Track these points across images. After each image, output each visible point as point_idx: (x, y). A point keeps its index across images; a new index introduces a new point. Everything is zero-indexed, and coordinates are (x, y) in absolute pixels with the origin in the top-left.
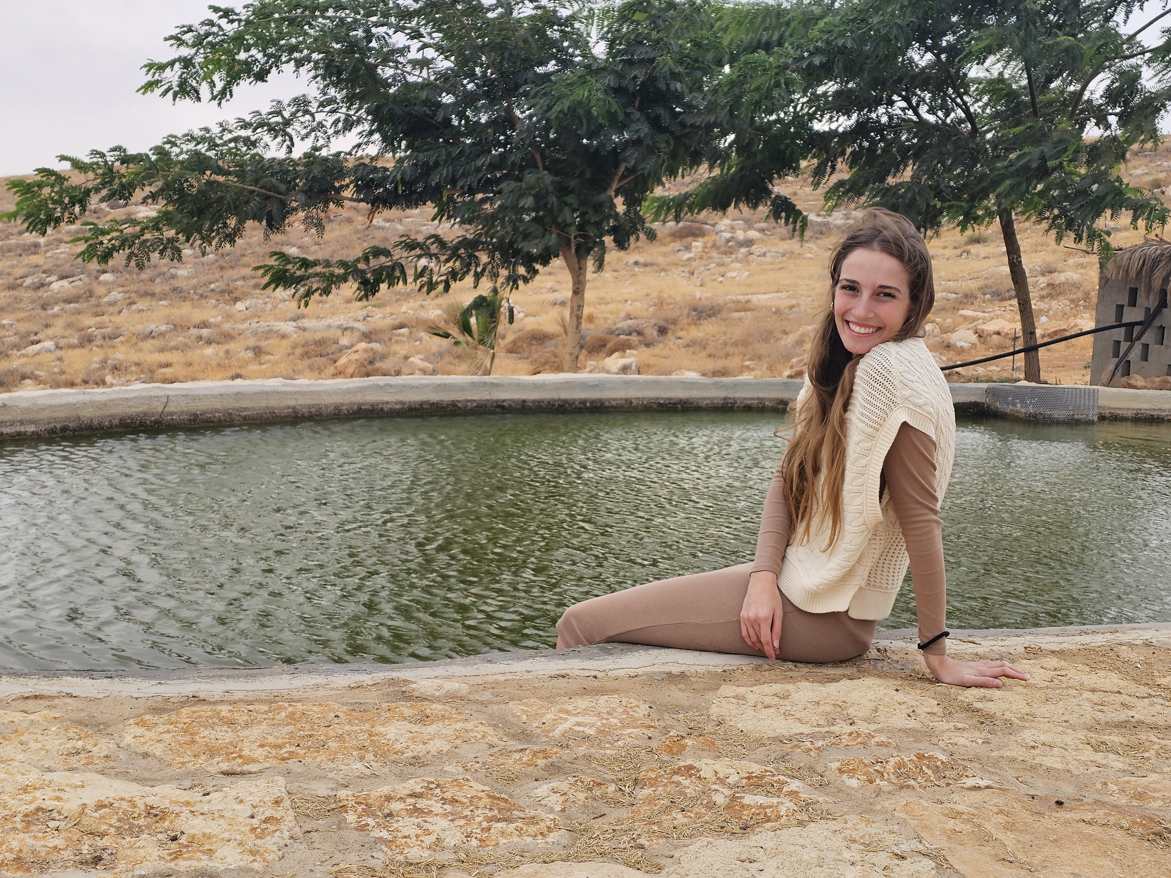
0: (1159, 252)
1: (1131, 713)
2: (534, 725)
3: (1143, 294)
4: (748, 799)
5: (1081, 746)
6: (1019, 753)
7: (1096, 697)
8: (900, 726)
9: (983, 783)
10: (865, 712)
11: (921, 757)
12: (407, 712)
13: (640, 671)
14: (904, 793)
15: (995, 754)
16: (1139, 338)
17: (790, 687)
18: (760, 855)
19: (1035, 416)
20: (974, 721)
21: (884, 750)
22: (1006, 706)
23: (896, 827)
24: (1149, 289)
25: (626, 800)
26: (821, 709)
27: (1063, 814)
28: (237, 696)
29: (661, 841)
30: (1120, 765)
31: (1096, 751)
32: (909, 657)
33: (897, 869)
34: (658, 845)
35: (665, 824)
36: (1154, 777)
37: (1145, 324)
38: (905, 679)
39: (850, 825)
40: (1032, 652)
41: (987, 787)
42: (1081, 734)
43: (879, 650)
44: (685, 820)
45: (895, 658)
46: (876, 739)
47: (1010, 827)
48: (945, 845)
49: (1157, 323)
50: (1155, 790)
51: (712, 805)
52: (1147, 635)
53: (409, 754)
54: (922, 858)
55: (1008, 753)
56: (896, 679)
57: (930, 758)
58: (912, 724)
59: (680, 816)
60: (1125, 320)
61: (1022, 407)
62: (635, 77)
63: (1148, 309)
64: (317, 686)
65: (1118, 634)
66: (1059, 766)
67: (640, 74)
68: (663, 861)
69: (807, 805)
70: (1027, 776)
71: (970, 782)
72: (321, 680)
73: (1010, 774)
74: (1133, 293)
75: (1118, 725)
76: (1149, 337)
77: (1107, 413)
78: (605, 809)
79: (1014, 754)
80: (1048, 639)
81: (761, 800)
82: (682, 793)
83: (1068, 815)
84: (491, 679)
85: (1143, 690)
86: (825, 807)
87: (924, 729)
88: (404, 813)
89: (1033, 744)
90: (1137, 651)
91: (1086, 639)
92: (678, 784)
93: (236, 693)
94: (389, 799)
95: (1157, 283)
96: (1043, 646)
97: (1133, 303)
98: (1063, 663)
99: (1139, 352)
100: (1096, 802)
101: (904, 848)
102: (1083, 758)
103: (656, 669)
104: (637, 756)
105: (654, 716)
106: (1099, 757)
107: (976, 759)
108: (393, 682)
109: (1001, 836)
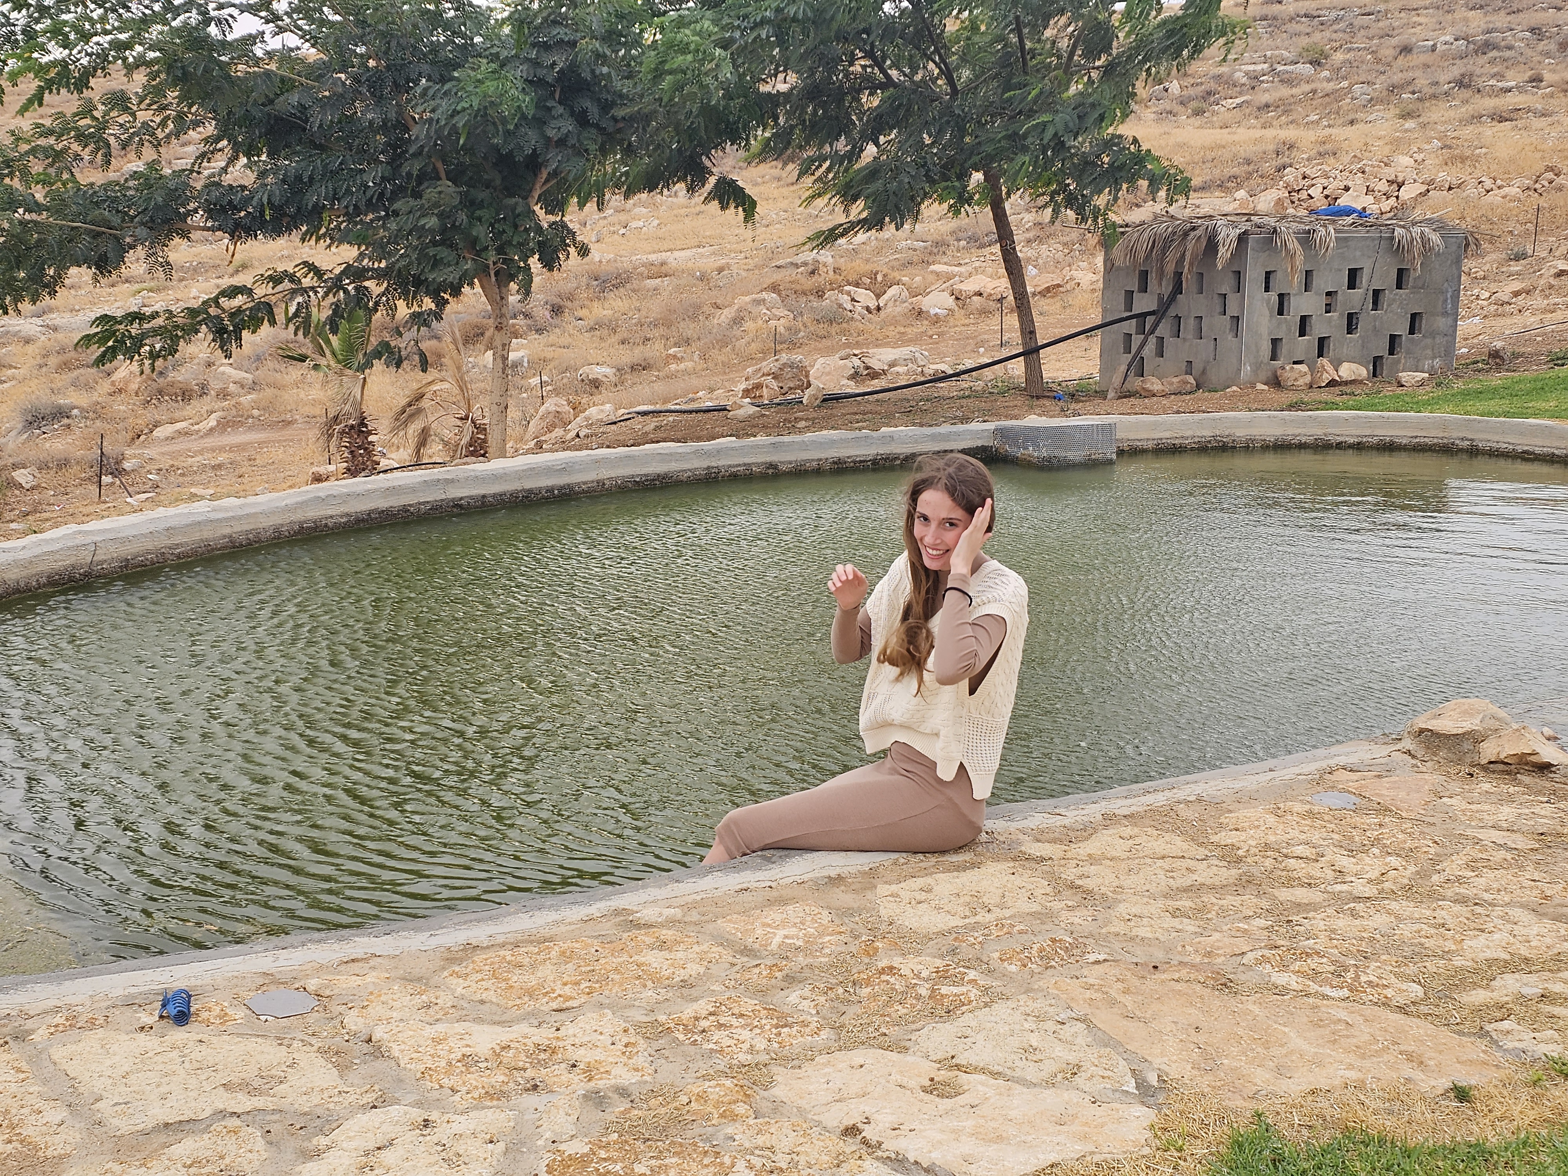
0: (1170, 229)
1: (1195, 877)
2: (751, 940)
3: (1155, 282)
4: (944, 990)
5: (1162, 914)
6: (1118, 927)
7: (1166, 864)
8: (1027, 911)
9: (1101, 957)
10: (996, 900)
11: (1053, 940)
12: (649, 940)
13: (806, 877)
14: (1050, 972)
15: (1104, 931)
16: (1152, 332)
17: (929, 880)
18: (969, 1032)
19: (1049, 460)
20: (1078, 898)
21: (1025, 937)
22: (1100, 880)
23: (1053, 1001)
24: (1161, 273)
25: (854, 998)
26: (962, 900)
27: (1159, 976)
28: (501, 939)
29: (896, 1028)
30: (1192, 929)
31: (1173, 917)
32: (1012, 836)
33: (1062, 1032)
34: (894, 1032)
35: (894, 1015)
36: (1217, 936)
37: (1159, 314)
38: (1014, 859)
39: (1022, 1003)
40: (1109, 819)
41: (1105, 960)
42: (1160, 903)
43: (987, 833)
44: (905, 1011)
45: (1002, 839)
46: (1017, 928)
47: (1126, 991)
48: (1089, 1011)
49: (1172, 312)
50: (1218, 948)
51: (919, 997)
52: (1198, 789)
53: (678, 979)
54: (1075, 1022)
55: (1112, 930)
56: (1006, 860)
57: (1061, 940)
58: (1035, 907)
59: (900, 1007)
60: (1136, 310)
61: (1034, 450)
62: (554, 63)
63: (1160, 297)
64: (556, 923)
65: (1175, 791)
66: (1150, 935)
67: (560, 60)
68: (908, 1044)
69: (986, 990)
70: (1129, 946)
71: (1092, 958)
72: (552, 916)
73: (1117, 946)
74: (1144, 276)
75: (1186, 890)
76: (1164, 329)
77: (1125, 446)
78: (844, 1009)
79: (1117, 929)
80: (1120, 802)
81: (955, 990)
82: (892, 989)
83: (1164, 976)
84: (690, 899)
85: (1202, 852)
86: (999, 990)
87: (1044, 911)
88: (713, 1028)
89: (1128, 917)
90: (1192, 808)
91: (1149, 799)
92: (888, 982)
93: (498, 936)
94: (697, 1019)
95: (1170, 268)
96: (1117, 812)
97: (1144, 289)
98: (1136, 830)
99: (1154, 347)
100: (1181, 963)
101: (1063, 1016)
102: (1166, 926)
103: (816, 874)
104: (845, 961)
105: (837, 921)
106: (1176, 923)
107: (1091, 935)
108: (617, 912)
109: (1123, 1000)
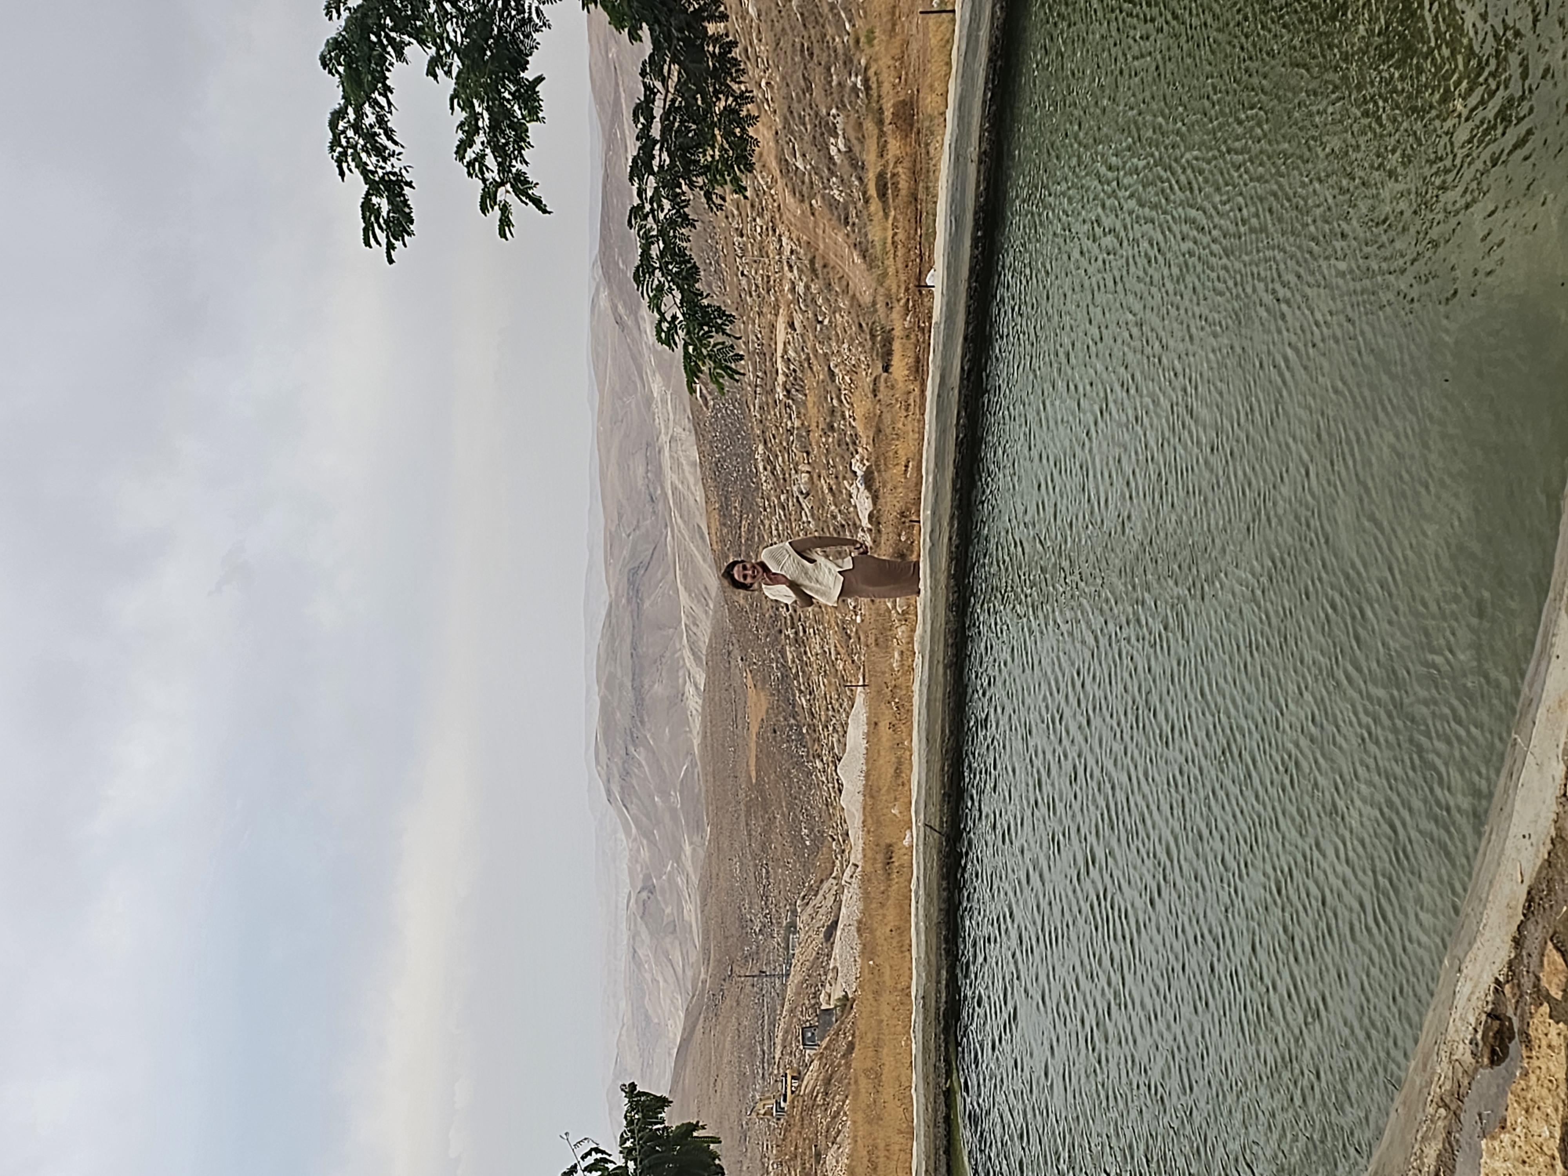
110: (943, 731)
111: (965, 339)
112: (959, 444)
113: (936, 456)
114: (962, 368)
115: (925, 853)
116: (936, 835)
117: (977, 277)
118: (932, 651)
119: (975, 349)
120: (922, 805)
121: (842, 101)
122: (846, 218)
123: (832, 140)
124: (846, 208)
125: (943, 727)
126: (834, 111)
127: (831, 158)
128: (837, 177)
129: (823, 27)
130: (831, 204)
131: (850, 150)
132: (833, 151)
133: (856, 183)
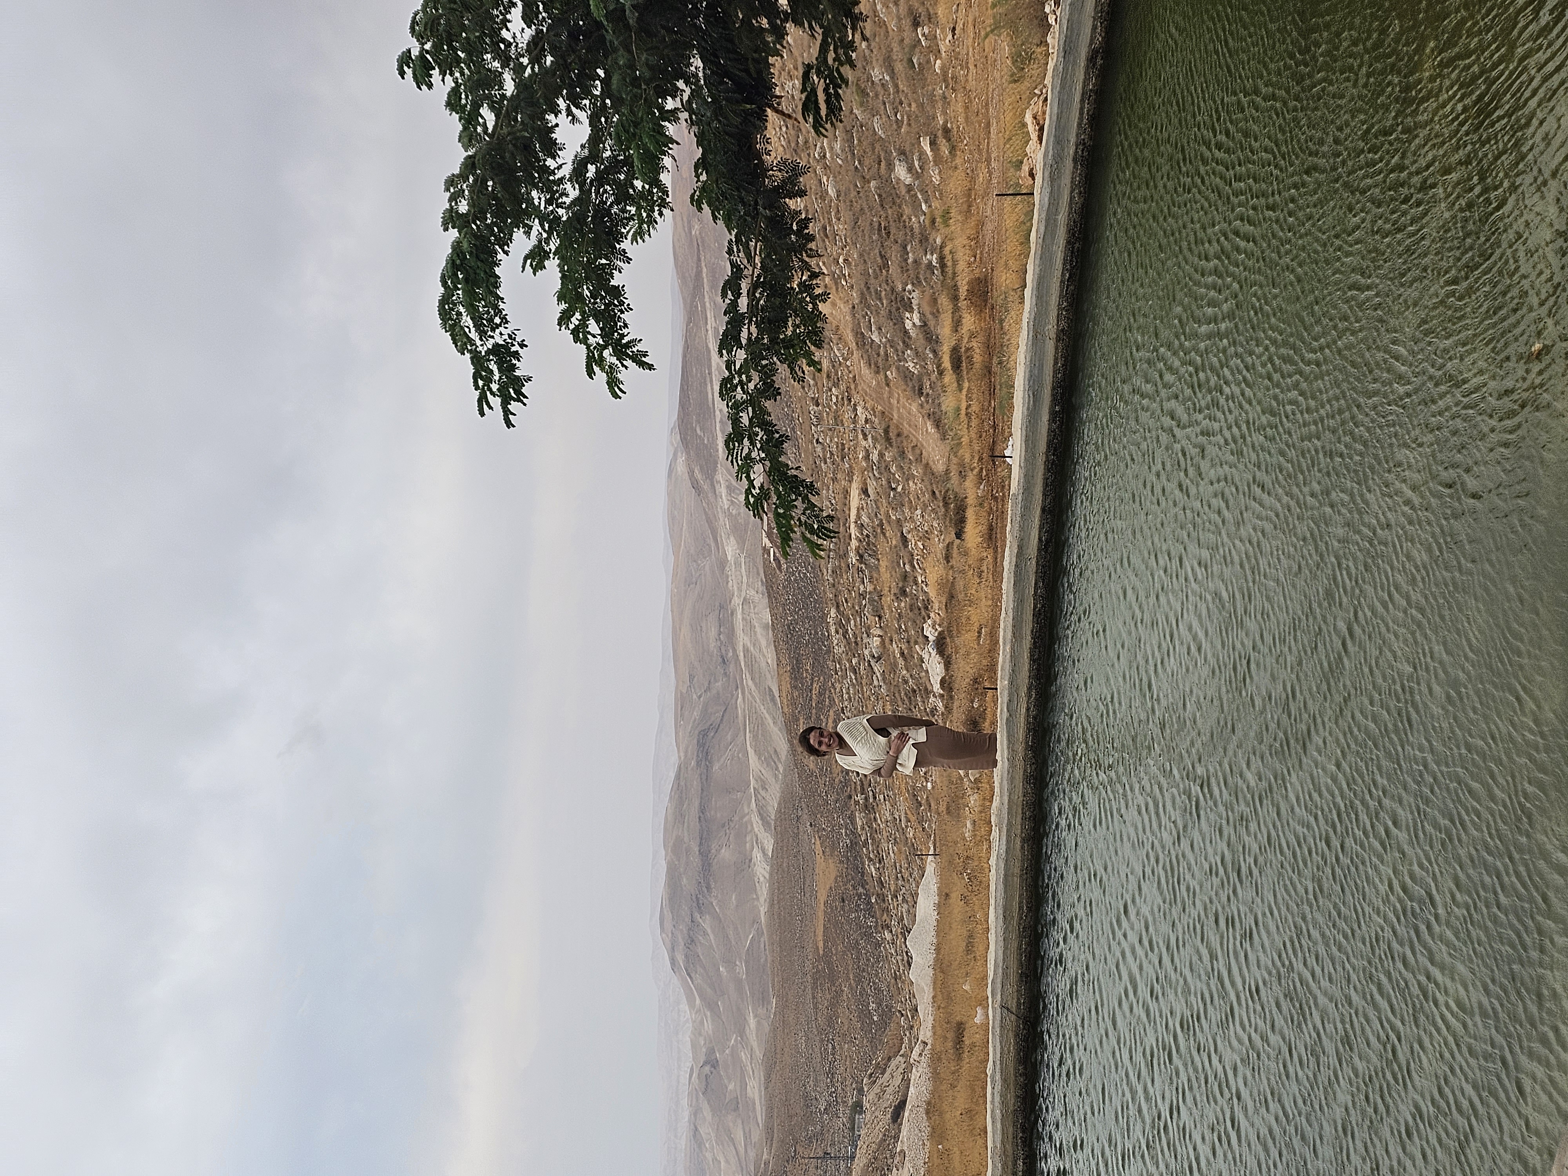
110: (1021, 908)
111: (1043, 510)
112: (1036, 615)
113: (1014, 626)
114: (1040, 539)
115: (1001, 1036)
116: (1013, 1017)
117: (1055, 450)
118: (1010, 825)
119: (1052, 521)
120: (999, 986)
121: (917, 277)
122: (921, 389)
123: (907, 315)
124: (920, 380)
125: (1021, 903)
126: (909, 287)
127: (906, 332)
128: (911, 349)
129: (900, 207)
130: (906, 375)
131: (925, 325)
132: (908, 325)
133: (931, 355)
